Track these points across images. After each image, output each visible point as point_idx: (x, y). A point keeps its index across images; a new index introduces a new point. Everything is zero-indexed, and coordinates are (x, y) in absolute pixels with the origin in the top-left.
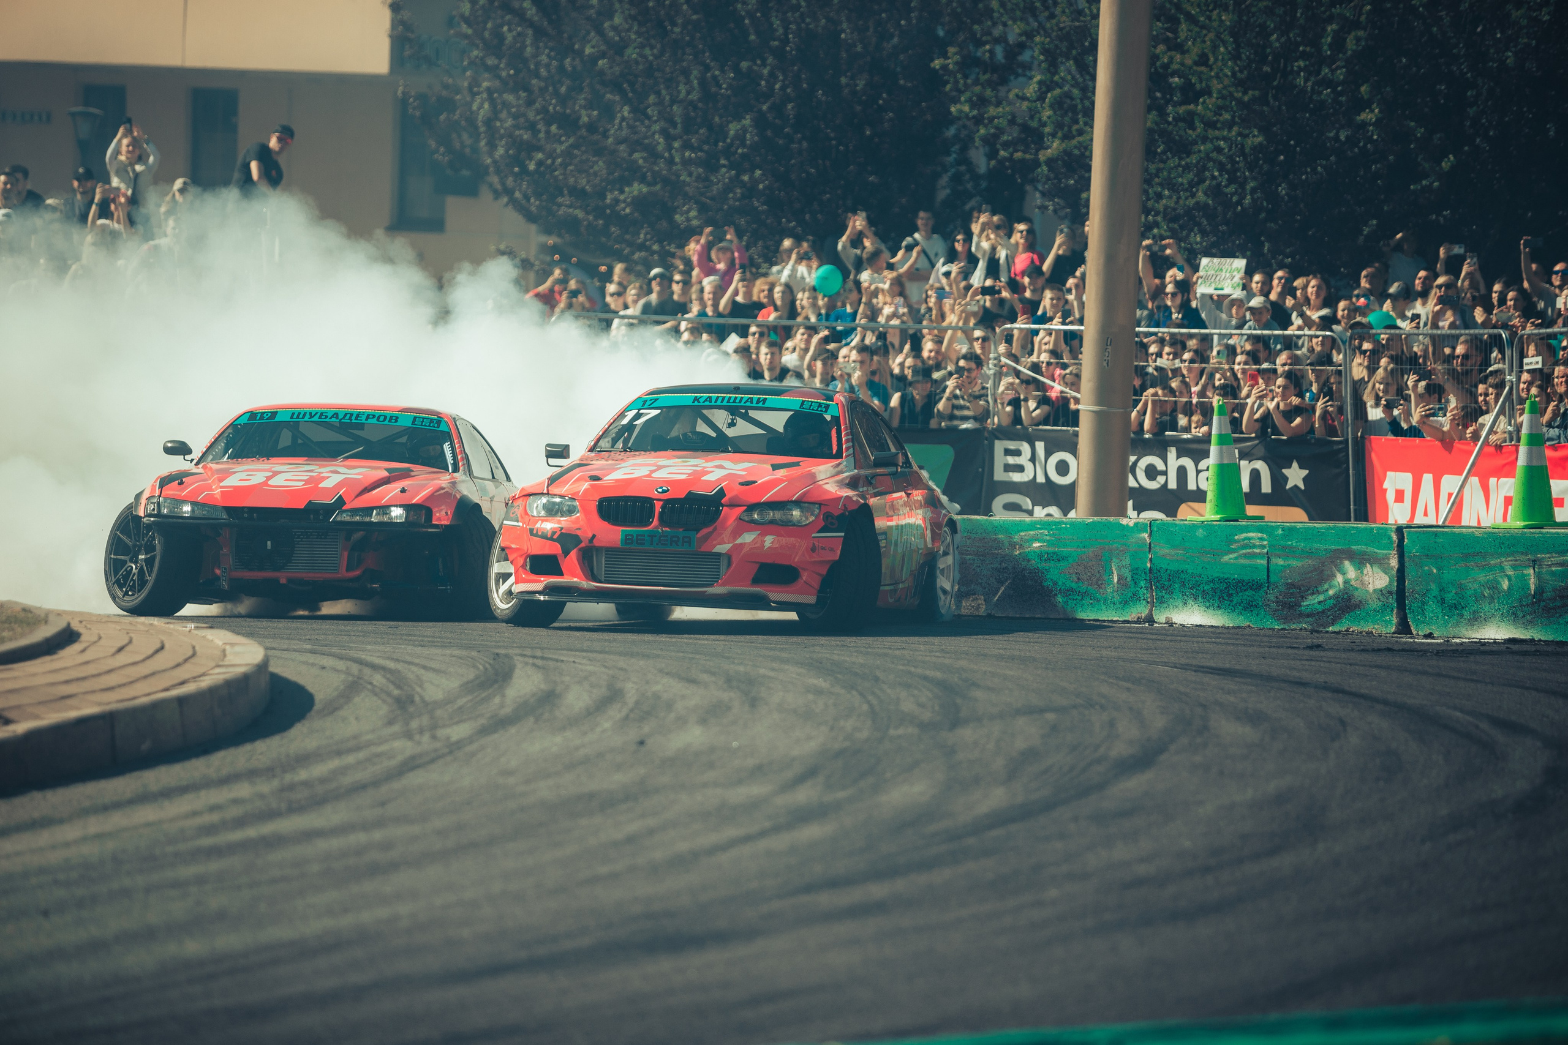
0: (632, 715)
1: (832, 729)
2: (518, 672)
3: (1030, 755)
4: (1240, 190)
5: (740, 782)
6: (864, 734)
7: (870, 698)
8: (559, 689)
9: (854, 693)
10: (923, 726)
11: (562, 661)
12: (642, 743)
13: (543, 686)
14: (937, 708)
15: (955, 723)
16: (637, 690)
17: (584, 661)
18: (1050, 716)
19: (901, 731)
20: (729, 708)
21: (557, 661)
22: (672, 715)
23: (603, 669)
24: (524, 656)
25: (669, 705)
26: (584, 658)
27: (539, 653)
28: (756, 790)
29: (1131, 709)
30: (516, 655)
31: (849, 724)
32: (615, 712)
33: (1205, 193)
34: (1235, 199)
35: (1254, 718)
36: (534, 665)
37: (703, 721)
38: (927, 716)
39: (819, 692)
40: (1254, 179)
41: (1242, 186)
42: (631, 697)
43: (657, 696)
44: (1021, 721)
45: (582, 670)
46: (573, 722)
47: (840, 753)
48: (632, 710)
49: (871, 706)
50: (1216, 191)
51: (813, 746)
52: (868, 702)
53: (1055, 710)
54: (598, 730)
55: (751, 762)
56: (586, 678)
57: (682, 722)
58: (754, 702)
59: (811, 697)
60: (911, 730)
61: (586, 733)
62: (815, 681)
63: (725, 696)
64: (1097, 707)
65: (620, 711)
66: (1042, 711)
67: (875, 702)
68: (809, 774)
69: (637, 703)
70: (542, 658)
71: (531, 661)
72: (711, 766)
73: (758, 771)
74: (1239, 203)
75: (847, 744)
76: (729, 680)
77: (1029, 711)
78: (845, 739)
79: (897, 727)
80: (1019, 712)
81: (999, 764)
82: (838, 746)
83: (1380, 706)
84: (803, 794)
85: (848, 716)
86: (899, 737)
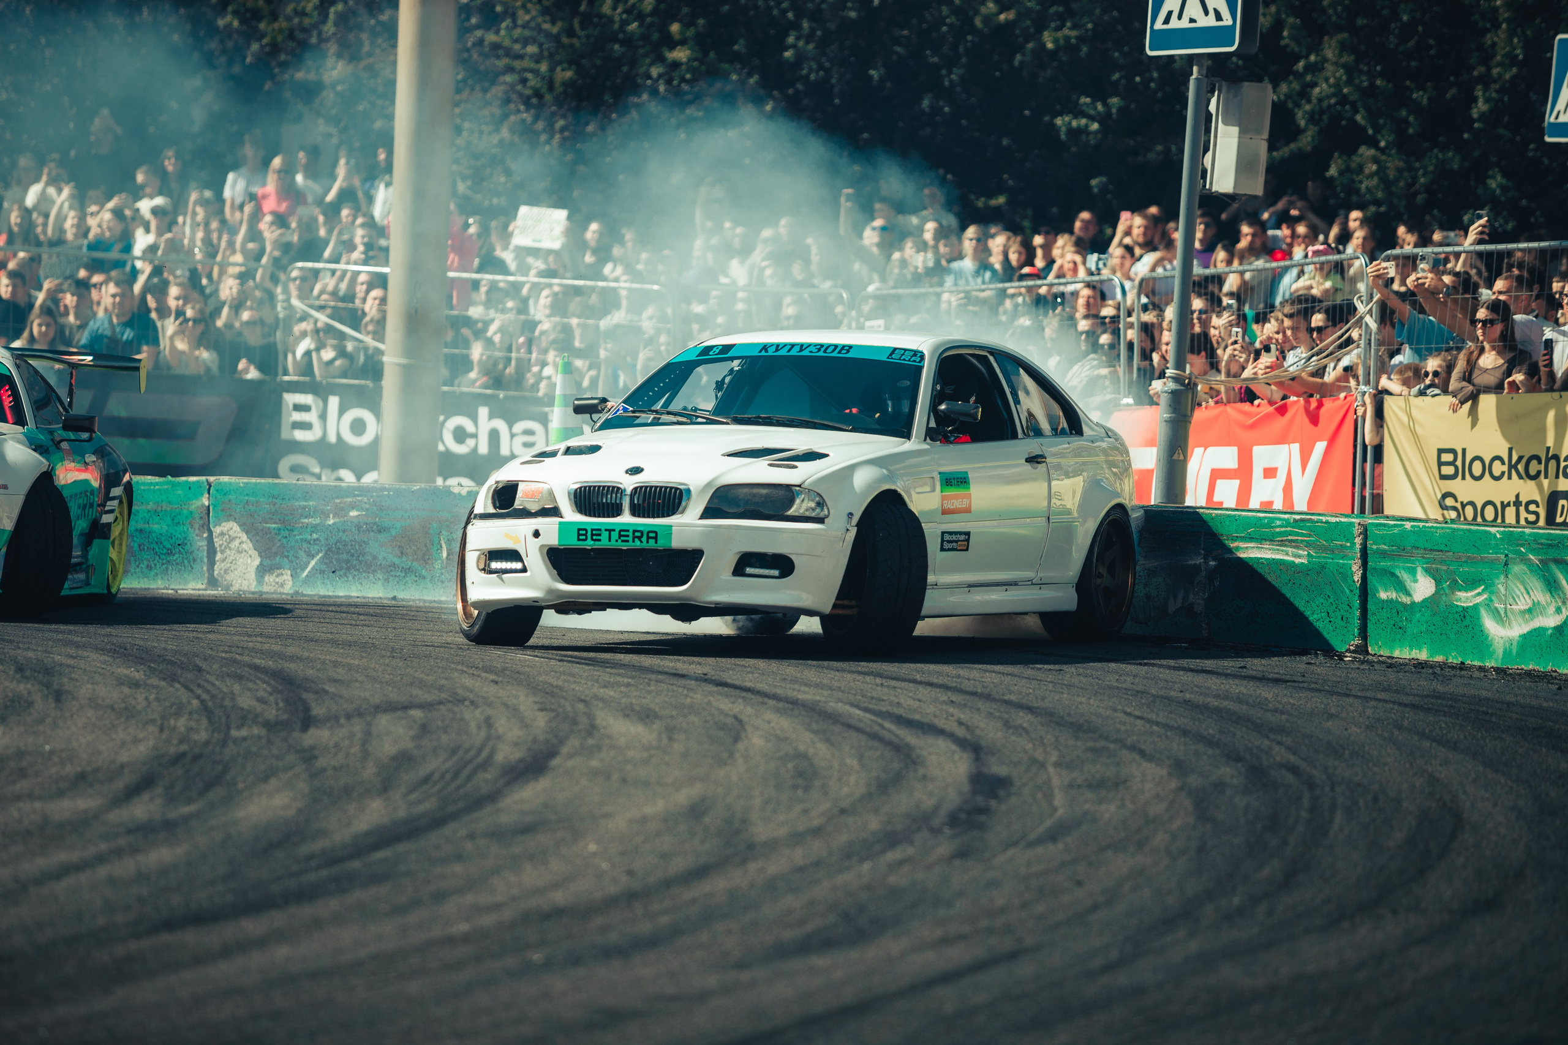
1: (161, 730)
3: (403, 759)
5: (60, 794)
6: (202, 736)
7: (199, 692)
9: (177, 685)
10: (270, 726)
14: (281, 704)
15: (308, 722)
18: (416, 713)
19: (244, 732)
20: (30, 704)
28: (83, 803)
31: (182, 723)
35: (646, 716)
38: (271, 713)
39: (135, 685)
44: (384, 721)
49: (203, 702)
51: (142, 750)
52: (198, 697)
53: (420, 706)
55: (70, 770)
58: (59, 696)
59: (126, 690)
60: (257, 730)
62: (127, 672)
63: (22, 688)
64: (467, 703)
66: (405, 708)
67: (205, 696)
68: (144, 784)
72: (22, 773)
73: (82, 780)
75: (184, 748)
76: (20, 669)
77: (390, 707)
78: (181, 742)
79: (238, 728)
80: (378, 709)
81: (369, 771)
82: (172, 750)
83: (772, 702)
84: (142, 809)
85: (178, 714)
86: (245, 739)
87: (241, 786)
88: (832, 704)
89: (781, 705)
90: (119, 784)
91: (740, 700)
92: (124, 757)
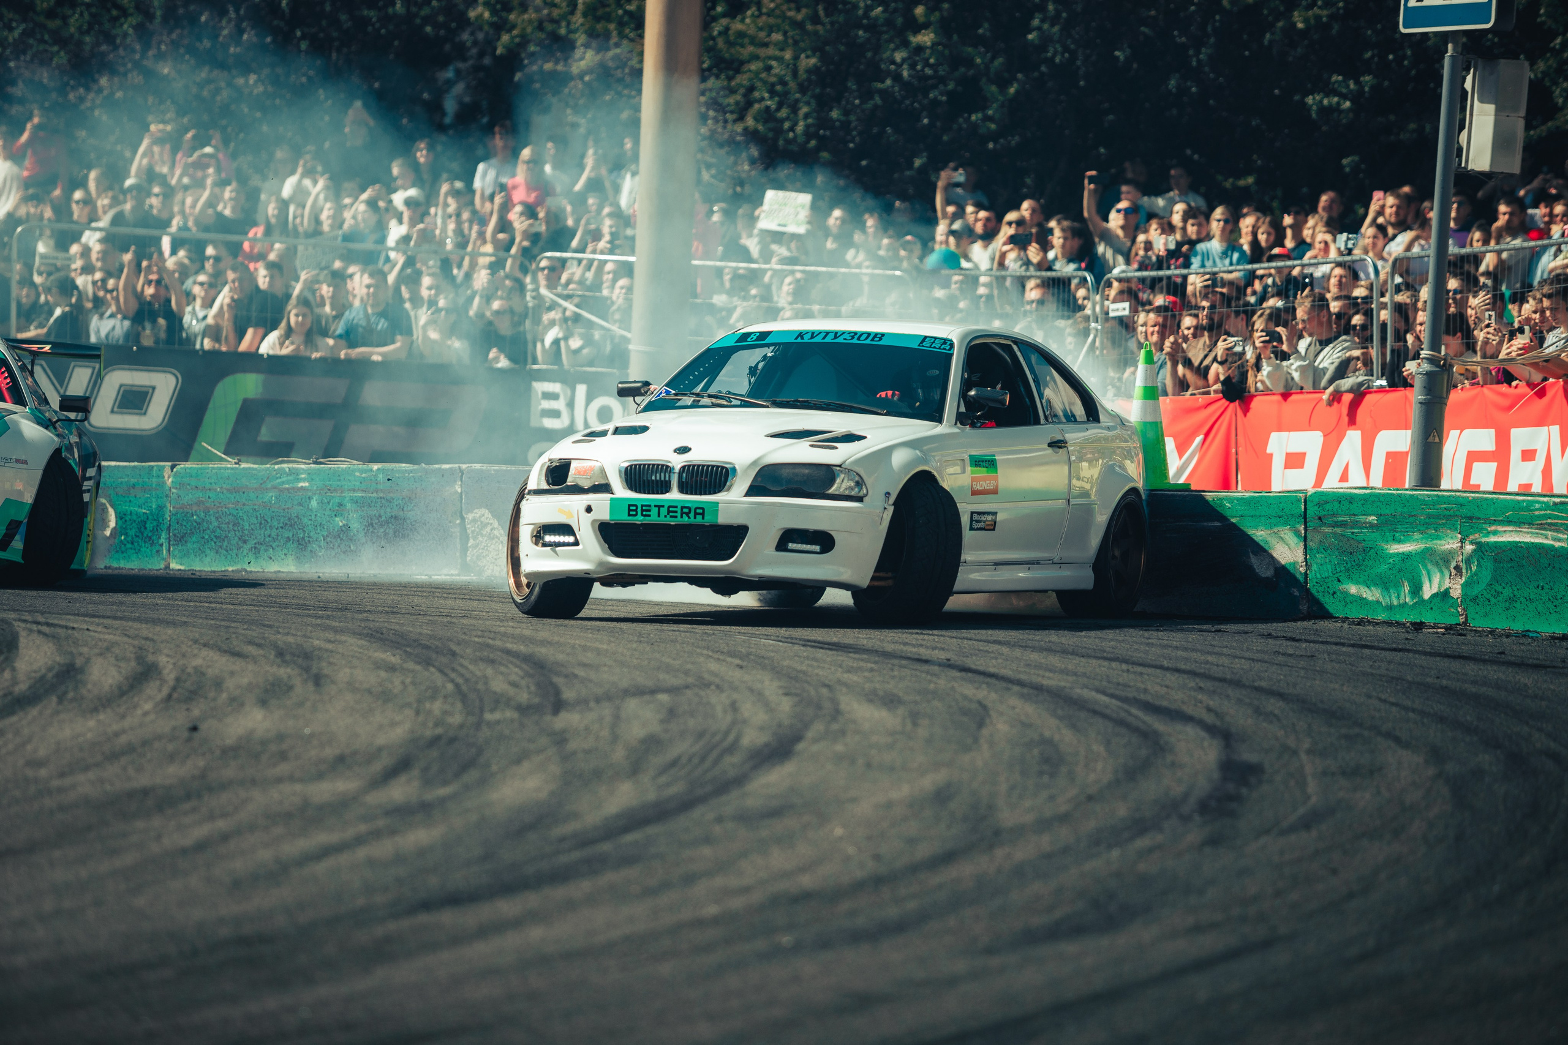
0: (175, 695)
1: (418, 713)
2: (23, 641)
3: (652, 743)
4: (792, 116)
5: (320, 776)
6: (456, 719)
7: (453, 675)
8: (79, 662)
9: (432, 669)
10: (524, 710)
11: (73, 628)
12: (194, 729)
13: (58, 659)
14: (533, 688)
15: (558, 706)
16: (174, 664)
17: (100, 629)
18: (663, 697)
19: (497, 716)
20: (290, 688)
21: (67, 627)
22: (224, 695)
23: (126, 639)
24: (25, 621)
25: (218, 684)
26: (98, 625)
27: (41, 619)
28: (342, 785)
29: (751, 690)
30: (15, 620)
31: (437, 707)
32: (153, 693)
33: (755, 119)
34: (787, 125)
35: (890, 701)
36: (39, 632)
37: (263, 703)
38: (524, 697)
39: (392, 669)
40: (808, 103)
41: (794, 109)
42: (170, 675)
43: (200, 672)
44: (632, 705)
45: (100, 640)
46: (104, 702)
47: (434, 741)
48: (174, 689)
49: (457, 686)
50: (767, 116)
51: (400, 733)
52: (452, 681)
53: (669, 690)
54: (139, 712)
55: (329, 752)
56: (108, 649)
57: (236, 703)
58: (318, 680)
59: (383, 674)
60: (509, 714)
61: (123, 717)
62: (383, 656)
63: (283, 672)
64: (713, 687)
65: (160, 691)
66: (653, 692)
67: (460, 680)
68: (401, 766)
69: (178, 680)
70: (48, 624)
71: (35, 627)
72: (283, 756)
73: (341, 763)
74: (792, 129)
75: (439, 731)
76: (280, 654)
77: (639, 692)
78: (436, 725)
79: (492, 711)
80: (627, 693)
81: (619, 754)
82: (428, 733)
83: (1016, 688)
84: (400, 791)
85: (433, 698)
86: (498, 722)
87: (494, 768)
88: (1078, 691)
89: (1025, 691)
90: (377, 767)
91: (984, 686)
92: (381, 740)
